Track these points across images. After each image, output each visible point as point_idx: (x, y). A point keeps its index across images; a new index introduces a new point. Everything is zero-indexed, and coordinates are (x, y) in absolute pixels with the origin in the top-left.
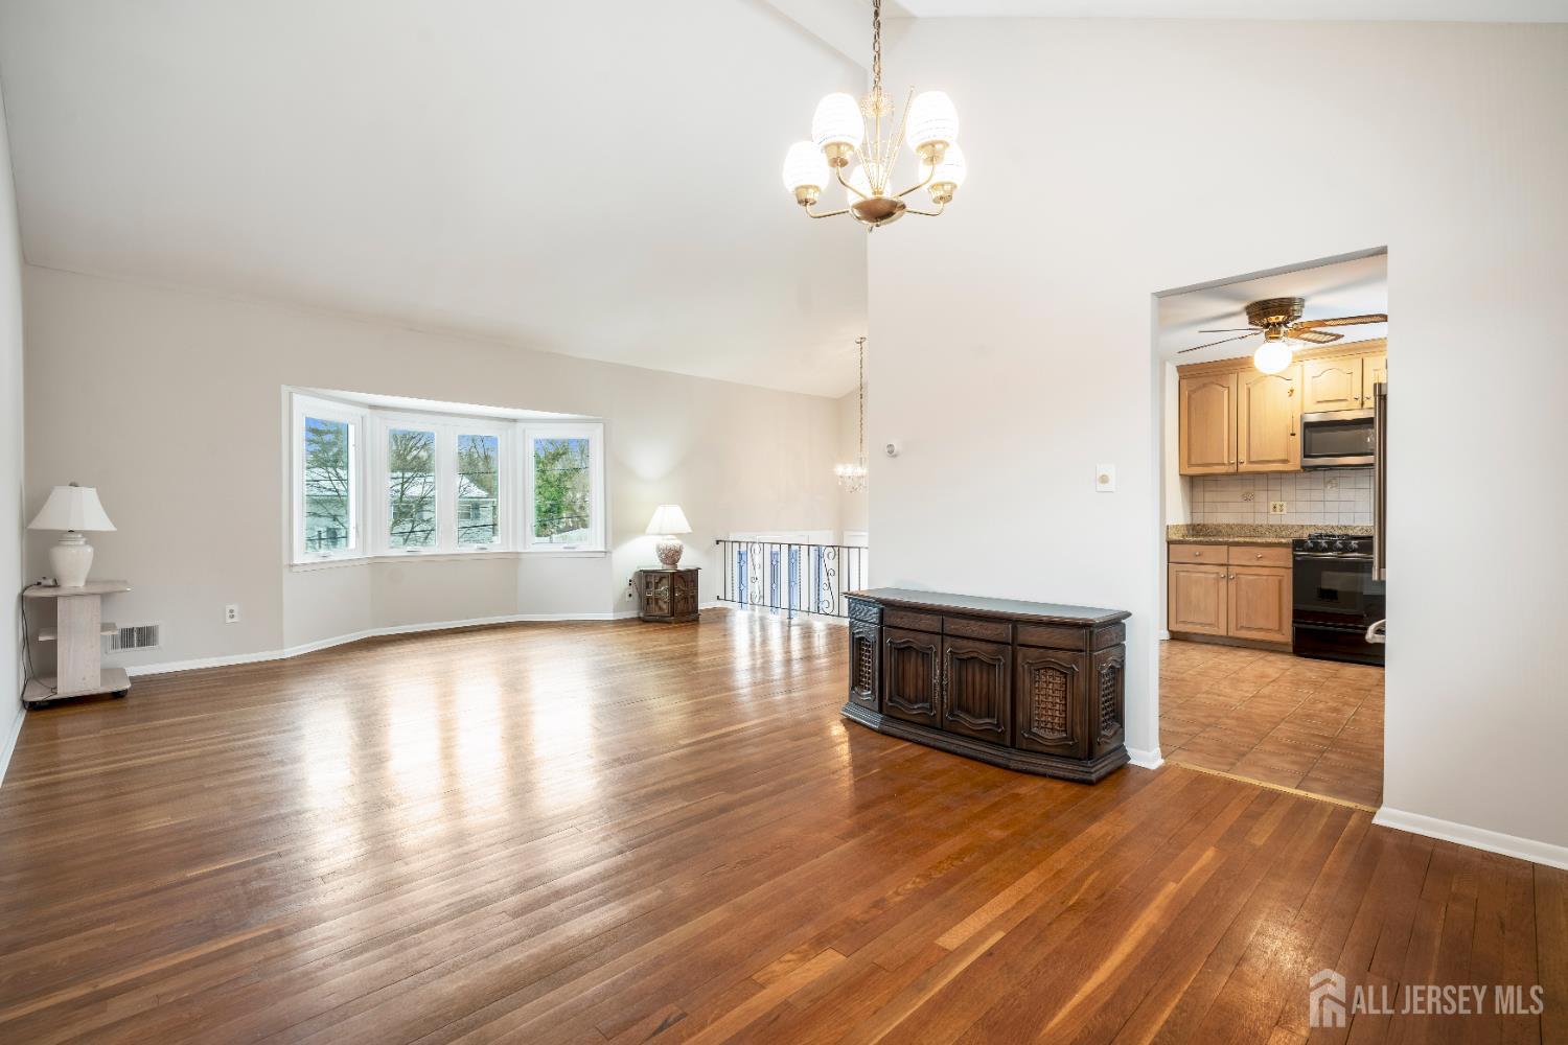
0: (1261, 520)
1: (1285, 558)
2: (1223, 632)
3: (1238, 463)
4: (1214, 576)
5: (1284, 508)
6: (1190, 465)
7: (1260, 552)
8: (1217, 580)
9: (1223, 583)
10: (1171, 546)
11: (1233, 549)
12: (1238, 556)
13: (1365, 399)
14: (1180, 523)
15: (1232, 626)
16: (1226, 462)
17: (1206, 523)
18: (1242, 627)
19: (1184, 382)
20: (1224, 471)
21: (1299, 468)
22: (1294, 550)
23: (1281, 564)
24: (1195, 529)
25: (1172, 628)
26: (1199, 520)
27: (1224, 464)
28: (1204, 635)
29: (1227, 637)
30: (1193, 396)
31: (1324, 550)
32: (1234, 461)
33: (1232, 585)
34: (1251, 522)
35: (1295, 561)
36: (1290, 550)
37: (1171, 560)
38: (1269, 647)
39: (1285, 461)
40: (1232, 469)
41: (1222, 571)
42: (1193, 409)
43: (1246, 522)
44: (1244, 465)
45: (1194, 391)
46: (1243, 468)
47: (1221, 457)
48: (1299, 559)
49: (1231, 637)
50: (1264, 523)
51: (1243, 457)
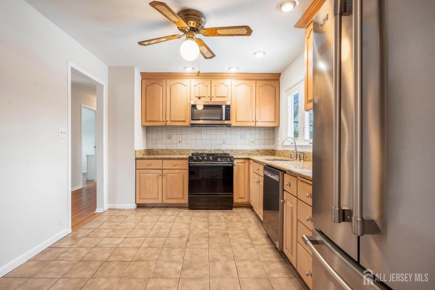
0: (174, 147)
1: (185, 165)
2: (160, 201)
3: (166, 121)
4: (157, 174)
5: (183, 142)
6: (146, 121)
7: (176, 162)
8: (158, 177)
9: (160, 178)
10: (137, 160)
11: (165, 161)
12: (167, 164)
13: (212, 97)
14: (142, 149)
15: (164, 198)
16: (161, 120)
17: (153, 148)
18: (168, 198)
19: (144, 81)
20: (160, 125)
21: (189, 125)
22: (189, 161)
23: (184, 167)
24: (149, 152)
25: (137, 203)
26: (150, 147)
27: (160, 121)
28: (151, 204)
29: (162, 203)
30: (148, 88)
31: (200, 161)
32: (164, 120)
33: (164, 178)
34: (170, 148)
35: (189, 166)
36: (187, 161)
37: (137, 168)
38: (179, 207)
39: (184, 121)
40: (164, 124)
41: (160, 172)
42: (147, 94)
43: (168, 148)
44: (169, 122)
45: (148, 86)
46: (169, 123)
47: (159, 118)
48: (191, 165)
49: (163, 203)
50: (175, 148)
51: (168, 119)
